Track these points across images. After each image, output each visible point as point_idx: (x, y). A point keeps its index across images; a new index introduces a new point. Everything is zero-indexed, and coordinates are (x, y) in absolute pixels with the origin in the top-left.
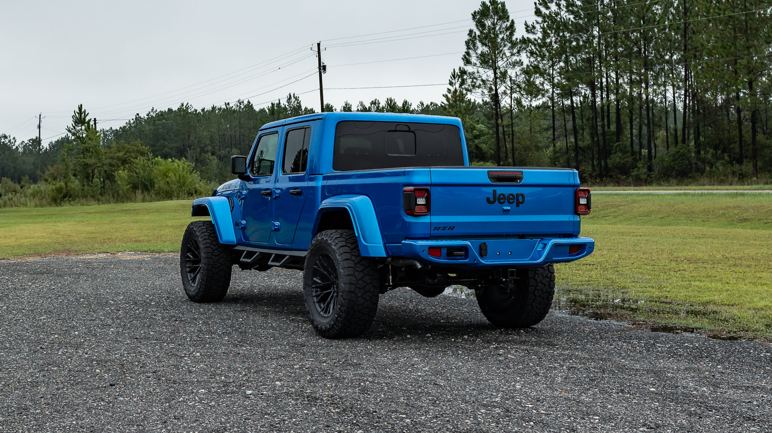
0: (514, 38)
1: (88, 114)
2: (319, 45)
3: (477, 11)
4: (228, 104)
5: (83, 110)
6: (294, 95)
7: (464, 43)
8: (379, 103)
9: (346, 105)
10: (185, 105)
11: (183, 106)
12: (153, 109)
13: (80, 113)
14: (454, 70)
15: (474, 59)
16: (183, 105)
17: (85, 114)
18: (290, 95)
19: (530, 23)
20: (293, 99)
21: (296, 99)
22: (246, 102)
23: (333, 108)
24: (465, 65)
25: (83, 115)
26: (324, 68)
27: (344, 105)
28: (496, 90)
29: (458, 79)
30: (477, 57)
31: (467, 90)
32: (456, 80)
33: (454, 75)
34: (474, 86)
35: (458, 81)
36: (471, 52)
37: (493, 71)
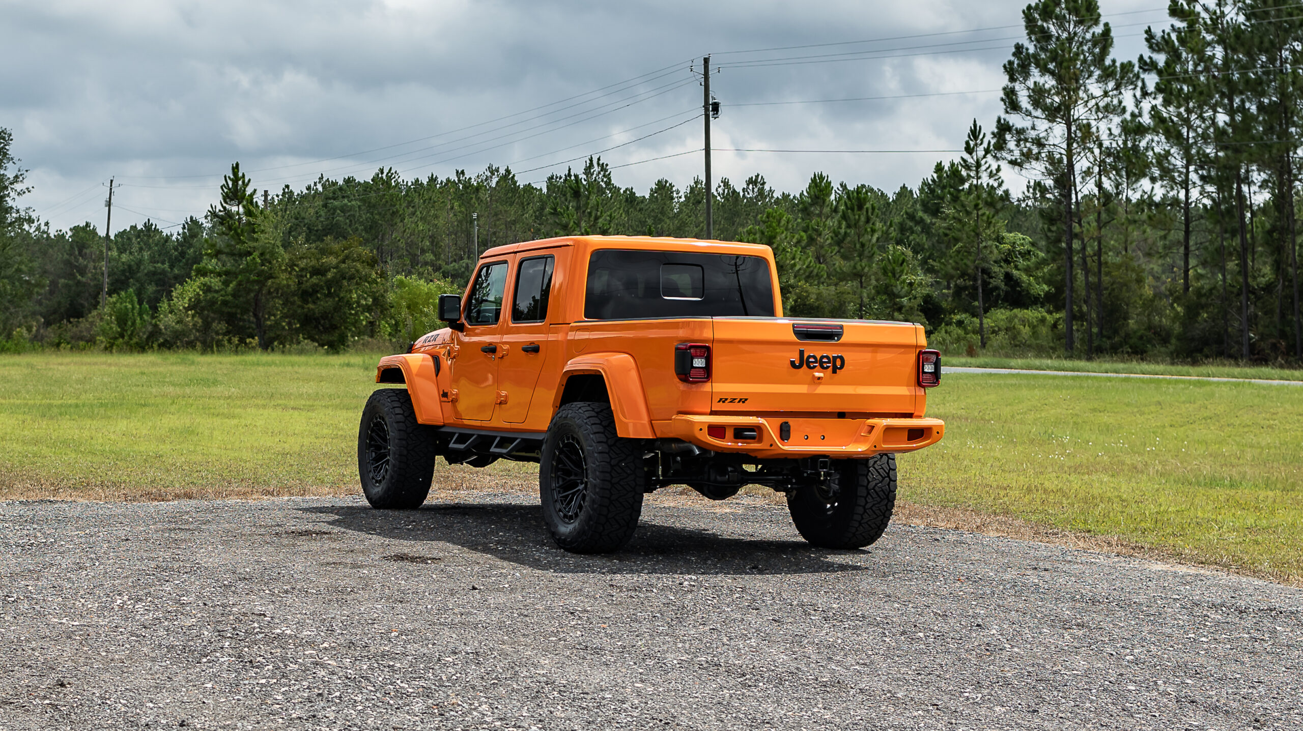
0: (1108, 62)
1: (249, 181)
2: (706, 61)
3: (1033, 5)
4: (463, 172)
5: (240, 175)
6: (599, 159)
7: (1002, 69)
8: (764, 183)
10: (386, 171)
11: (382, 173)
13: (235, 180)
14: (975, 121)
15: (1024, 101)
16: (382, 171)
17: (243, 182)
18: (591, 160)
19: (1157, 32)
20: (596, 168)
21: (603, 168)
22: (502, 171)
23: (674, 189)
24: (1007, 112)
25: (240, 182)
26: (716, 107)
27: (692, 184)
28: (1071, 166)
29: (982, 140)
30: (1029, 96)
31: (1013, 163)
32: (979, 142)
33: (975, 133)
34: (1028, 156)
35: (981, 144)
36: (1018, 86)
37: (1065, 128)
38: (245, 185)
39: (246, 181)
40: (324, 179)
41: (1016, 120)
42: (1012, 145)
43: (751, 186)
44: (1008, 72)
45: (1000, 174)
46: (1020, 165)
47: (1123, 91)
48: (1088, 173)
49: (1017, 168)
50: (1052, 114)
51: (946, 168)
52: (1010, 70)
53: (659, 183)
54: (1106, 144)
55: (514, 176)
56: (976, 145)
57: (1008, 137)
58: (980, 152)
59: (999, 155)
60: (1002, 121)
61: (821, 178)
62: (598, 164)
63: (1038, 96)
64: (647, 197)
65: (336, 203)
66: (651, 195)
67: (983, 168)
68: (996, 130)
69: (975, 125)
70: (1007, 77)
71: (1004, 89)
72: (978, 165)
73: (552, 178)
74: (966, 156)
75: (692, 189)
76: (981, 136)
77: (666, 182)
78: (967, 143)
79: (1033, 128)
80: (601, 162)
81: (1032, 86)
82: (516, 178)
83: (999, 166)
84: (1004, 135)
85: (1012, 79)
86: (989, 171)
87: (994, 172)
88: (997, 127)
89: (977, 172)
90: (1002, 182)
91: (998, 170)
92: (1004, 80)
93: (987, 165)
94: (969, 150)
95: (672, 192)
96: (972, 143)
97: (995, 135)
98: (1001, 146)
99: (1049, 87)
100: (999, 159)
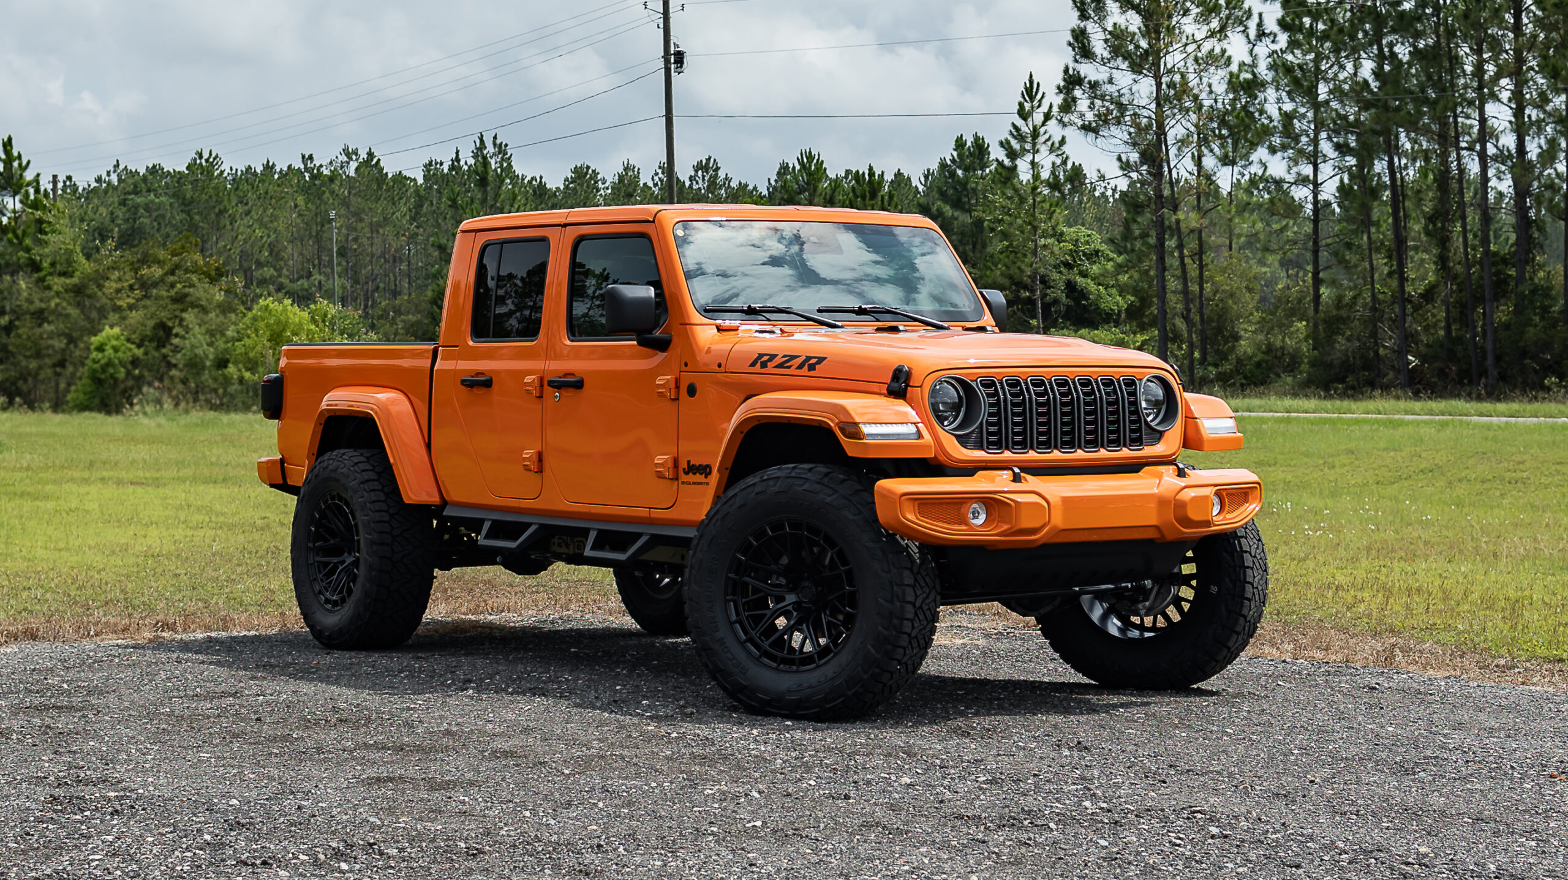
1: (28, 163)
4: (311, 157)
5: (15, 154)
6: (495, 138)
8: (718, 169)
9: (626, 169)
10: (206, 155)
11: (201, 157)
12: (117, 166)
13: (7, 160)
14: (1031, 76)
15: (1099, 47)
17: (20, 163)
18: (483, 139)
20: (491, 150)
21: (501, 149)
22: (363, 155)
23: (599, 177)
24: (1076, 61)
25: (16, 164)
26: (680, 59)
27: (621, 170)
28: (1161, 132)
29: (1040, 101)
30: (1106, 41)
31: (1086, 128)
32: (1036, 103)
33: (1031, 91)
34: (1104, 119)
35: (1039, 106)
36: (1091, 27)
37: (1154, 82)
38: (23, 168)
39: (24, 163)
40: (122, 167)
41: (1089, 71)
42: (1083, 104)
43: (700, 173)
44: (1079, 9)
45: (1065, 148)
46: (1095, 131)
47: (1229, 34)
48: (1183, 142)
49: (1091, 135)
50: (1139, 65)
51: (969, 144)
52: (1081, 5)
53: (576, 170)
54: (1207, 103)
55: (379, 160)
56: (1032, 107)
57: (1078, 93)
58: (1038, 117)
59: (1066, 120)
60: (1071, 72)
61: (810, 157)
62: (495, 145)
63: (1118, 40)
64: (562, 187)
65: (139, 200)
66: (567, 187)
67: (1042, 139)
68: (1062, 84)
69: (1031, 82)
70: (1077, 14)
71: (1073, 31)
72: (1035, 134)
73: (430, 164)
74: (1020, 122)
75: (621, 178)
76: (1039, 97)
77: (588, 168)
78: (1021, 105)
79: (1111, 81)
80: (498, 142)
81: (1110, 28)
82: (382, 164)
83: (1063, 138)
84: (1073, 89)
85: (1084, 16)
86: (1049, 143)
87: (1057, 145)
88: (1064, 80)
89: (1034, 144)
90: (1067, 158)
91: (1063, 142)
92: (1073, 18)
93: (1047, 136)
94: (1023, 114)
95: (596, 182)
96: (1027, 106)
97: (1060, 90)
98: (1068, 106)
99: (1133, 28)
100: (1065, 125)
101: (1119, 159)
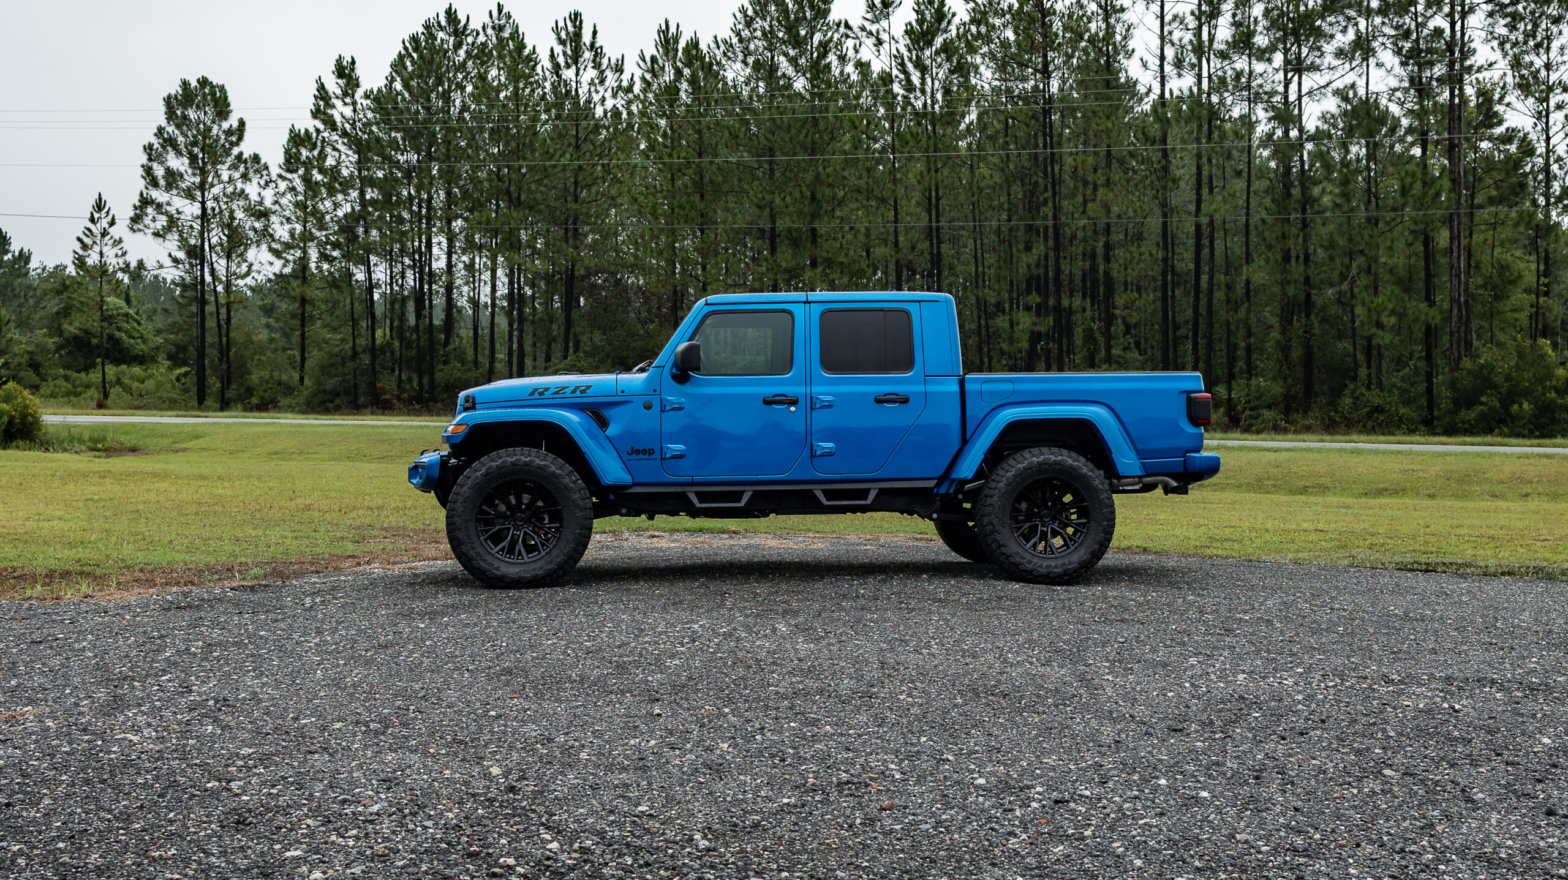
3: (173, 95)
7: (142, 149)
14: (99, 196)
15: (162, 182)
24: (147, 188)
29: (108, 212)
30: (165, 176)
31: (156, 234)
32: (103, 213)
33: (100, 205)
34: (168, 229)
35: (105, 216)
36: (155, 165)
37: (199, 205)
41: (156, 195)
42: (149, 218)
44: (148, 153)
46: (163, 236)
49: (158, 238)
50: (189, 195)
52: (149, 149)
56: (100, 216)
57: (148, 210)
58: (104, 223)
59: (135, 227)
60: (144, 196)
63: (174, 177)
68: (138, 204)
69: (100, 199)
72: (104, 234)
74: (91, 226)
76: (106, 209)
78: (92, 214)
79: (171, 204)
81: (168, 168)
84: (145, 207)
85: (151, 159)
88: (139, 200)
89: (101, 241)
91: (120, 241)
92: (144, 159)
94: (94, 221)
96: (96, 215)
97: (136, 208)
98: (136, 219)
99: (182, 169)
100: (134, 231)
101: (170, 255)
